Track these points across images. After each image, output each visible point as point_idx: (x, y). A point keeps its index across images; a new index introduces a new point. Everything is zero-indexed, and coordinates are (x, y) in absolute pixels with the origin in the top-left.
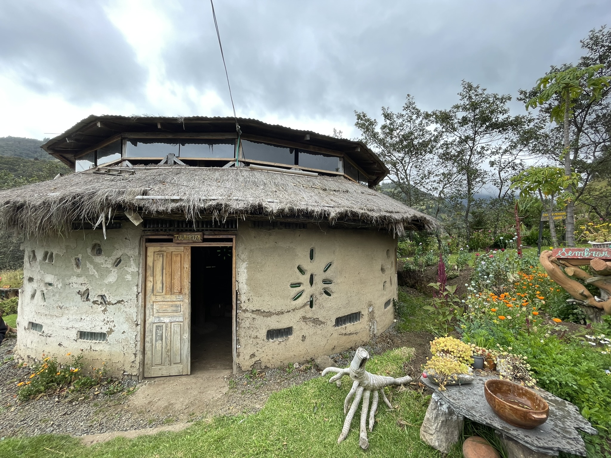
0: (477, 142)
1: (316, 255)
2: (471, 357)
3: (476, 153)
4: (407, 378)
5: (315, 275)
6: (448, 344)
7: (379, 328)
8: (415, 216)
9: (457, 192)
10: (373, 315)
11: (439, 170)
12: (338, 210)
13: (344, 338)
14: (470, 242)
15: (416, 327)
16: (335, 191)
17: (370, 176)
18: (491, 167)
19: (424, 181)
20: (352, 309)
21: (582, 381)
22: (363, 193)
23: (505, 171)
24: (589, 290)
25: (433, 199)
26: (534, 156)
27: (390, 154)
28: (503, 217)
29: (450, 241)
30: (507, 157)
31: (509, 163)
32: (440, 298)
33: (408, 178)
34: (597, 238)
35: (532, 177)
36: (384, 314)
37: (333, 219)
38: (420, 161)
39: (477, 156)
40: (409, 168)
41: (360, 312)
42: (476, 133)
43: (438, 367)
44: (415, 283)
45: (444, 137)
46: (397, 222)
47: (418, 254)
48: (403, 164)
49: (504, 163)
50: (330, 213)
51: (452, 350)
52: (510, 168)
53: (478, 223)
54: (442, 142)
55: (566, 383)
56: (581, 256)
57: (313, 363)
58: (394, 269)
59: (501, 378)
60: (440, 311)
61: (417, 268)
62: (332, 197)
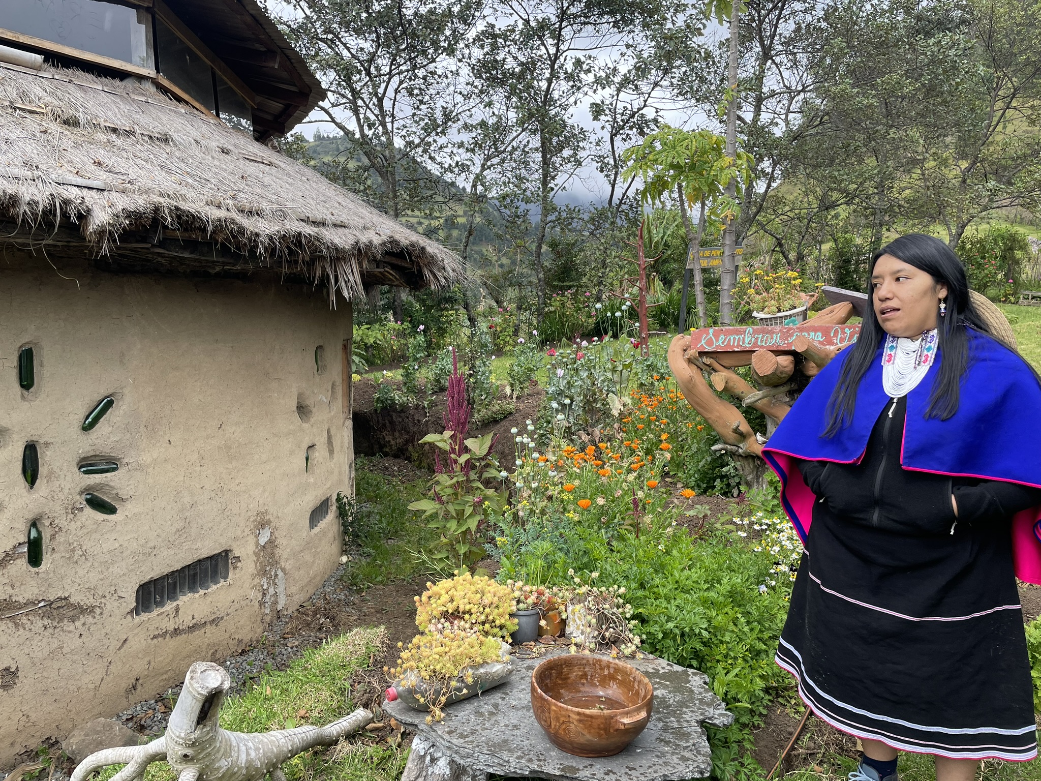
0: (566, 45)
1: (44, 371)
2: (512, 615)
3: (562, 76)
4: (360, 714)
5: (47, 444)
6: (458, 594)
7: (294, 589)
8: (393, 242)
9: (516, 182)
10: (272, 555)
11: (473, 111)
12: (123, 203)
13: (172, 643)
14: (544, 321)
15: (403, 567)
16: (114, 130)
17: (259, 99)
18: (594, 120)
19: (431, 140)
20: (199, 545)
21: (720, 617)
22: (225, 151)
23: (624, 136)
24: (749, 421)
25: (458, 196)
26: (681, 103)
27: (330, 36)
28: (615, 257)
29: (498, 320)
30: (628, 100)
31: (632, 116)
32: (451, 473)
33: (389, 126)
34: (767, 303)
35: (665, 154)
36: (308, 545)
37: (101, 233)
38: (421, 73)
39: (564, 85)
40: (390, 93)
41: (227, 552)
42: (563, 15)
43: (426, 661)
44: (407, 442)
45: (485, 12)
46: (338, 256)
47: (416, 359)
48: (371, 79)
49: (622, 114)
50: (89, 211)
51: (468, 607)
52: (635, 130)
53: (563, 273)
54: (481, 26)
55: (691, 629)
56: (738, 345)
57: (54, 753)
58: (339, 404)
59: (573, 653)
60: (451, 508)
61: (412, 400)
62: (101, 154)
